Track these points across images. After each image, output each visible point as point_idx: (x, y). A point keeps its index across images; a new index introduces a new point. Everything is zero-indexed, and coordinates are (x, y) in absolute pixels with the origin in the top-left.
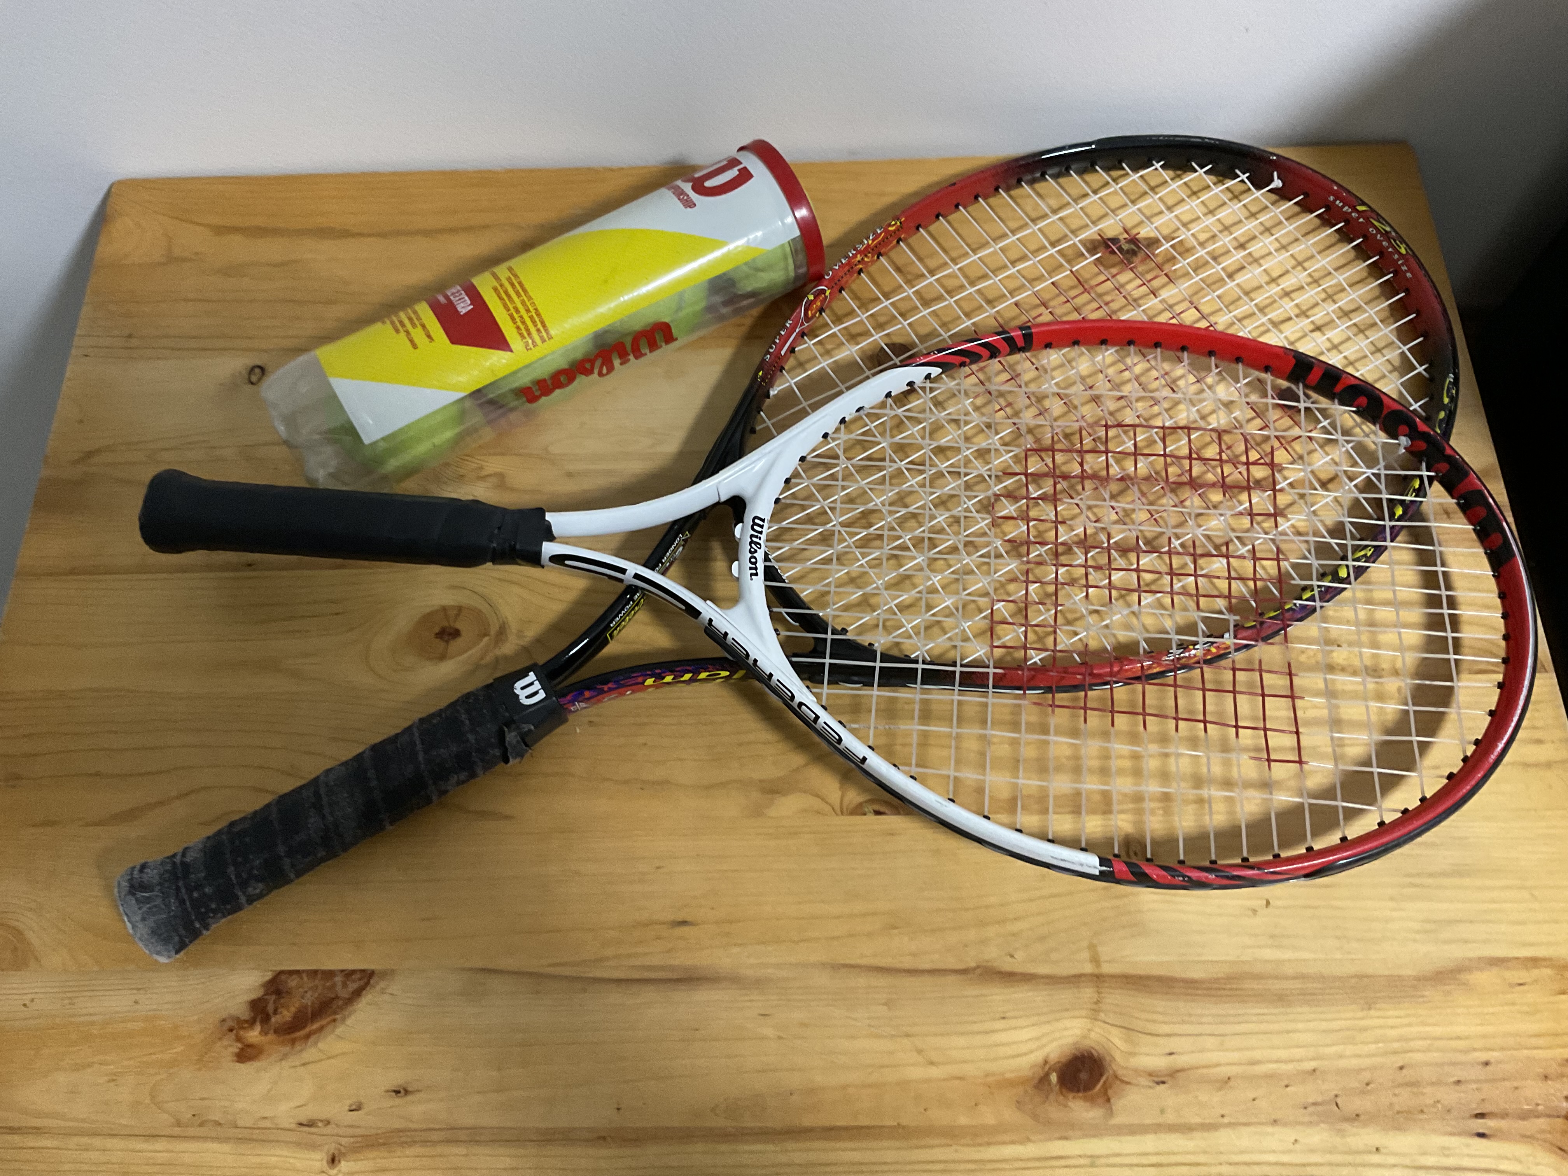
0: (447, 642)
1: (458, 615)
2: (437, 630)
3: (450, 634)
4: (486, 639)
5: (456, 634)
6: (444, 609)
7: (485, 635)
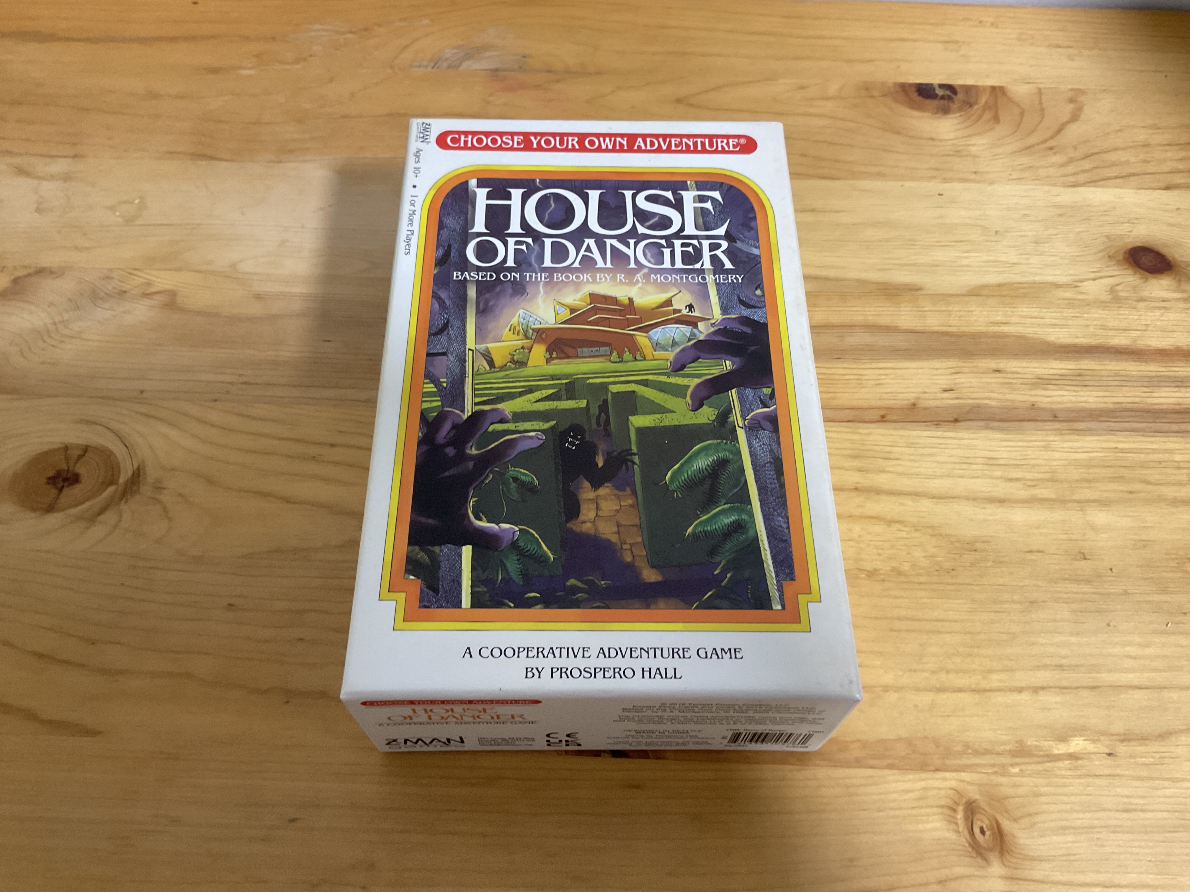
0: (61, 490)
1: (80, 457)
2: (51, 474)
3: (65, 480)
4: (111, 489)
5: (74, 479)
6: (66, 448)
7: (111, 483)
